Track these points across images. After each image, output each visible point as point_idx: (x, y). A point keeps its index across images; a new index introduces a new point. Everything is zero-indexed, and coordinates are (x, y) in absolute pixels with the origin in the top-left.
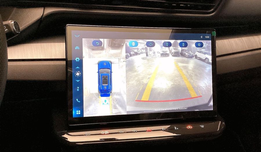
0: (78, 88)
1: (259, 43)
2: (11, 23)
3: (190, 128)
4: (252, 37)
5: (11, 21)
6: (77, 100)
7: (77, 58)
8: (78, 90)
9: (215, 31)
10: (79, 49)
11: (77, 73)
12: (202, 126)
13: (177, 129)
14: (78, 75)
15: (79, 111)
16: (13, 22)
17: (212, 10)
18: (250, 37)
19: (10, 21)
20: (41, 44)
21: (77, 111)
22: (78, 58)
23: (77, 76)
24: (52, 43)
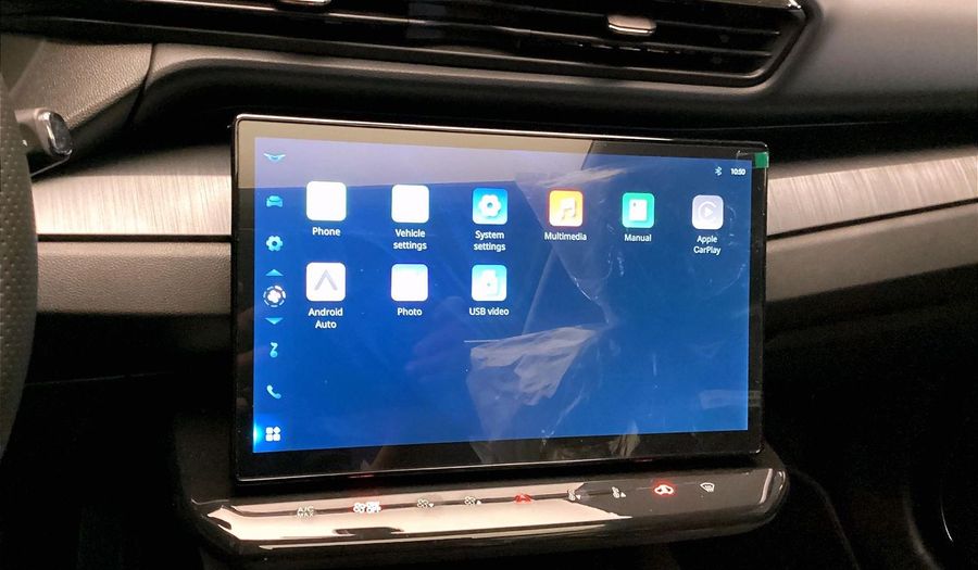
0: (275, 345)
1: (917, 189)
2: (40, 118)
3: (666, 492)
4: (894, 167)
5: (41, 113)
6: (270, 388)
7: (272, 239)
8: (273, 353)
9: (764, 149)
10: (280, 204)
11: (273, 292)
12: (709, 488)
13: (623, 495)
14: (276, 301)
15: (277, 430)
16: (46, 116)
17: (760, 72)
18: (887, 168)
19: (36, 111)
20: (137, 177)
21: (269, 430)
22: (277, 239)
23: (271, 303)
24: (179, 177)
